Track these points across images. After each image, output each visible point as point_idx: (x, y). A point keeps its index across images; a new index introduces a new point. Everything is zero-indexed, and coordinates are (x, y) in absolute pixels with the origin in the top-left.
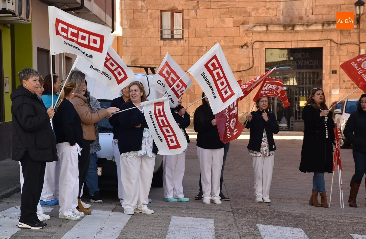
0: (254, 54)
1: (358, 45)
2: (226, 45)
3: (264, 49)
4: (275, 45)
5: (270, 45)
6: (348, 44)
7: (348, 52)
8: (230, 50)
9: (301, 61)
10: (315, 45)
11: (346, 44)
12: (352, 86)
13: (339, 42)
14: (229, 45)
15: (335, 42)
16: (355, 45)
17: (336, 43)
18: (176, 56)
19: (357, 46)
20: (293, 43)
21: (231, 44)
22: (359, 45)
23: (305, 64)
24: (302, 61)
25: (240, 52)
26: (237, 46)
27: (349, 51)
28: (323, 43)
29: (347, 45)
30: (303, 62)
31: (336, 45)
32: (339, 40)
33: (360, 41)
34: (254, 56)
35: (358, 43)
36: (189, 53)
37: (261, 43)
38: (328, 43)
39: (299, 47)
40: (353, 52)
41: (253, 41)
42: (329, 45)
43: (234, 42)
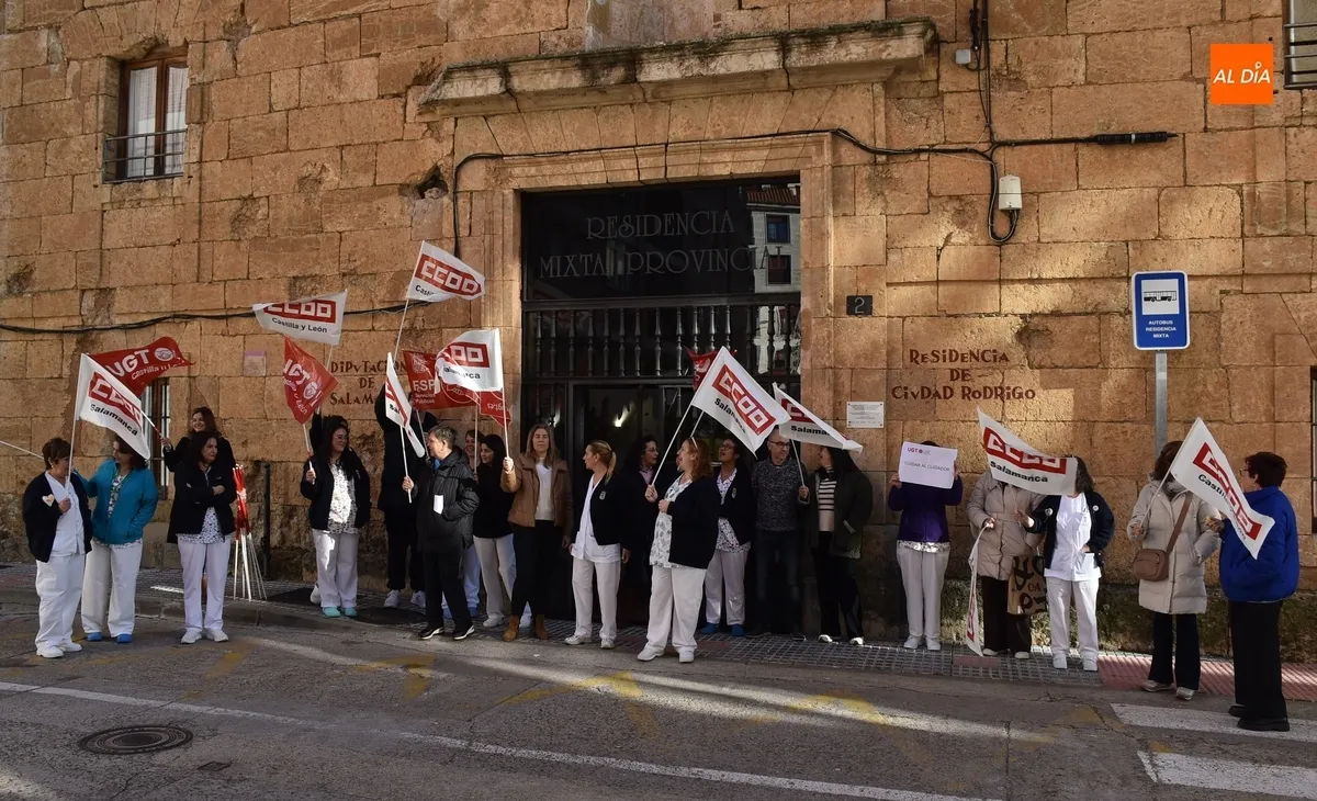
0: (464, 221)
1: (982, 154)
2: (344, 184)
3: (506, 192)
4: (558, 169)
5: (533, 170)
6: (932, 150)
7: (930, 195)
8: (363, 208)
9: (693, 252)
10: (752, 163)
11: (918, 151)
12: (958, 385)
13: (881, 145)
14: (357, 184)
15: (857, 144)
16: (969, 157)
17: (865, 148)
18: (154, 246)
19: (981, 160)
20: (643, 155)
21: (365, 181)
22: (990, 159)
23: (714, 267)
24: (698, 255)
25: (402, 212)
26: (390, 188)
27: (934, 192)
28: (796, 151)
29: (924, 156)
30: (707, 255)
31: (867, 157)
32: (881, 129)
33: (991, 134)
34: (464, 232)
35: (983, 147)
36: (200, 231)
37: (492, 164)
38: (820, 152)
39: (673, 174)
40: (959, 198)
41: (459, 158)
42: (827, 157)
43: (380, 169)
